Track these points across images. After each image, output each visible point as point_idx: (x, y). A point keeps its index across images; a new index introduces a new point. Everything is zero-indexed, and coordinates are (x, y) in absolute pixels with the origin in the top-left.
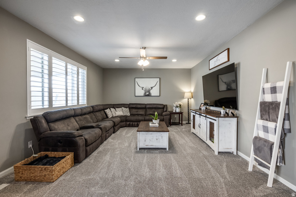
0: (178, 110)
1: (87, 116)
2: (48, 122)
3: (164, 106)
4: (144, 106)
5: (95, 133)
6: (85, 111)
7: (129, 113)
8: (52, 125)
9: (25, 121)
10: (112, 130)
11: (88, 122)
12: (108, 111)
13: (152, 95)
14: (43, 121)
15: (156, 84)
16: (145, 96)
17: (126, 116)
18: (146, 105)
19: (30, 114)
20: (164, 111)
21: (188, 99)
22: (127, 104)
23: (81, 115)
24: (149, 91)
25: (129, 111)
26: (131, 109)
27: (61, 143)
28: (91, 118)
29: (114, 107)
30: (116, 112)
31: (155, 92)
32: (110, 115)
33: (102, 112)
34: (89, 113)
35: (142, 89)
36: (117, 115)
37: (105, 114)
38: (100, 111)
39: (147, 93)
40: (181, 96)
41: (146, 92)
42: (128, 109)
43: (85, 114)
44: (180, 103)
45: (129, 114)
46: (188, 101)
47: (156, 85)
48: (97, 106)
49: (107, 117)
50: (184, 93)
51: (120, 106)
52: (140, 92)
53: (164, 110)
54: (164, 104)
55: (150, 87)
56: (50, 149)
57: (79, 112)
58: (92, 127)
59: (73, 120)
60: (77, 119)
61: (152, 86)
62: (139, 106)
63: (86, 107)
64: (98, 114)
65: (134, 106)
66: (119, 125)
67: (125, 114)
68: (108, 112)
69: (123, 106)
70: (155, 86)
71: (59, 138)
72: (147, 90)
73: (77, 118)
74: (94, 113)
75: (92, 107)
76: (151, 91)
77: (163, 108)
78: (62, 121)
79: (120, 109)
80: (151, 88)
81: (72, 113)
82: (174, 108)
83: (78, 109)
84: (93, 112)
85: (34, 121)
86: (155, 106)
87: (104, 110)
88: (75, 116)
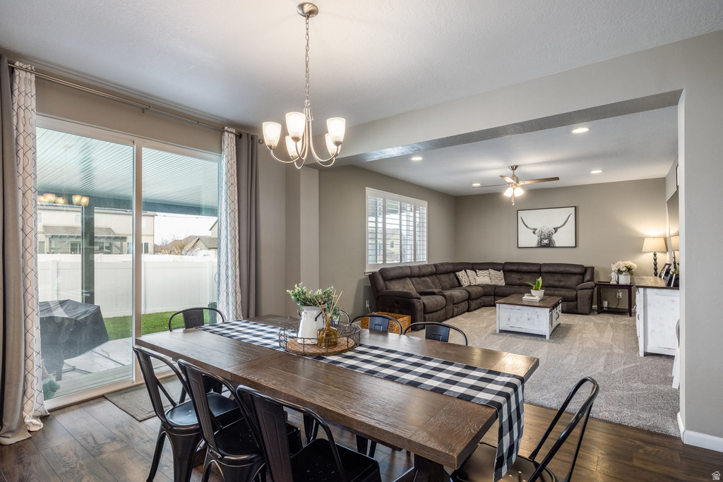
0: (624, 280)
1: (427, 279)
2: (385, 280)
3: (586, 269)
4: (535, 269)
5: (436, 300)
6: (424, 271)
7: (503, 281)
8: (388, 283)
9: (364, 277)
10: (465, 305)
11: (428, 287)
12: (461, 274)
13: (557, 245)
14: (380, 278)
15: (566, 221)
16: (541, 247)
17: (495, 287)
18: (540, 265)
19: (369, 270)
20: (585, 280)
21: (655, 255)
22: (501, 264)
23: (419, 276)
24: (549, 237)
25: (503, 277)
26: (508, 274)
27: (398, 303)
28: (433, 283)
29: (475, 267)
30: (476, 277)
31: (564, 238)
32: (465, 282)
33: (452, 276)
34: (430, 275)
35: (534, 233)
36: (477, 283)
37: (456, 280)
38: (447, 273)
39: (546, 241)
40: (636, 245)
41: (541, 239)
42: (501, 274)
43: (424, 276)
44: (629, 263)
45: (502, 283)
46: (655, 260)
47: (565, 223)
48: (442, 264)
49: (460, 285)
50: (641, 239)
51: (485, 267)
52: (528, 239)
53: (583, 279)
54: (586, 264)
55: (551, 227)
56: (388, 309)
57: (416, 271)
58: (433, 294)
59: (408, 281)
60: (414, 282)
61: (556, 226)
62: (525, 268)
63: (426, 265)
64: (444, 278)
65: (514, 268)
66: (479, 300)
67: (494, 283)
68: (462, 277)
69: (491, 266)
70: (563, 225)
71: (397, 298)
72: (544, 235)
73: (413, 279)
74: (438, 276)
75: (435, 266)
76: (555, 237)
77: (583, 274)
78: (398, 281)
79: (485, 271)
80: (554, 231)
81: (408, 272)
82: (614, 276)
83: (414, 267)
84: (435, 274)
85: (372, 277)
86: (561, 269)
87: (454, 272)
88: (411, 276)
